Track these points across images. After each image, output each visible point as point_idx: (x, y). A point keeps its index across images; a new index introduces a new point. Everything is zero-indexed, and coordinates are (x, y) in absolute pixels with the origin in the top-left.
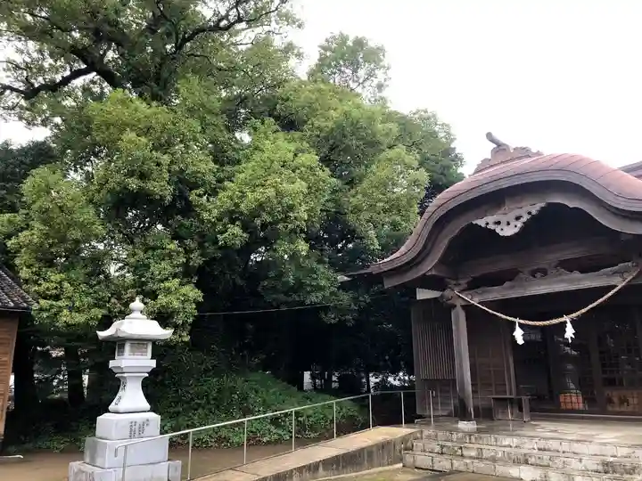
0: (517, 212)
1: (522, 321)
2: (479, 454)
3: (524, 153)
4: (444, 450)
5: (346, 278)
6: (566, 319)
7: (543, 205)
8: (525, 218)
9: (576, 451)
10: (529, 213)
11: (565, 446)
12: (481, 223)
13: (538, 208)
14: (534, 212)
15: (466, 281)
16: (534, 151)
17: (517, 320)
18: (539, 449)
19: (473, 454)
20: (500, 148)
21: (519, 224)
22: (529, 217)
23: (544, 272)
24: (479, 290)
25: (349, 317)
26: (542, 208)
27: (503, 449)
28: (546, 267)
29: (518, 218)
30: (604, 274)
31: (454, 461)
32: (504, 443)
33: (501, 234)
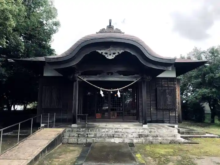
0: (114, 51)
1: (103, 89)
2: (95, 136)
3: (119, 31)
4: (80, 136)
5: (12, 61)
6: (118, 89)
7: (124, 51)
8: (117, 54)
9: (127, 132)
10: (118, 53)
11: (124, 131)
12: (100, 52)
13: (122, 52)
14: (120, 53)
15: (81, 72)
16: (123, 32)
17: (101, 88)
18: (115, 132)
19: (92, 136)
20: (110, 27)
21: (114, 56)
22: (118, 54)
23: (112, 74)
24: (87, 76)
25: (5, 80)
26: (123, 52)
27: (105, 133)
28: (113, 72)
29: (114, 54)
30: (131, 77)
31: (88, 139)
32: (102, 131)
33: (107, 58)
